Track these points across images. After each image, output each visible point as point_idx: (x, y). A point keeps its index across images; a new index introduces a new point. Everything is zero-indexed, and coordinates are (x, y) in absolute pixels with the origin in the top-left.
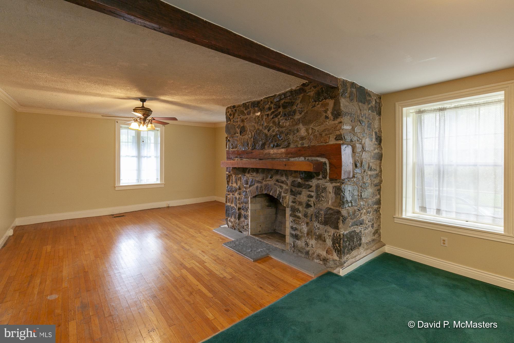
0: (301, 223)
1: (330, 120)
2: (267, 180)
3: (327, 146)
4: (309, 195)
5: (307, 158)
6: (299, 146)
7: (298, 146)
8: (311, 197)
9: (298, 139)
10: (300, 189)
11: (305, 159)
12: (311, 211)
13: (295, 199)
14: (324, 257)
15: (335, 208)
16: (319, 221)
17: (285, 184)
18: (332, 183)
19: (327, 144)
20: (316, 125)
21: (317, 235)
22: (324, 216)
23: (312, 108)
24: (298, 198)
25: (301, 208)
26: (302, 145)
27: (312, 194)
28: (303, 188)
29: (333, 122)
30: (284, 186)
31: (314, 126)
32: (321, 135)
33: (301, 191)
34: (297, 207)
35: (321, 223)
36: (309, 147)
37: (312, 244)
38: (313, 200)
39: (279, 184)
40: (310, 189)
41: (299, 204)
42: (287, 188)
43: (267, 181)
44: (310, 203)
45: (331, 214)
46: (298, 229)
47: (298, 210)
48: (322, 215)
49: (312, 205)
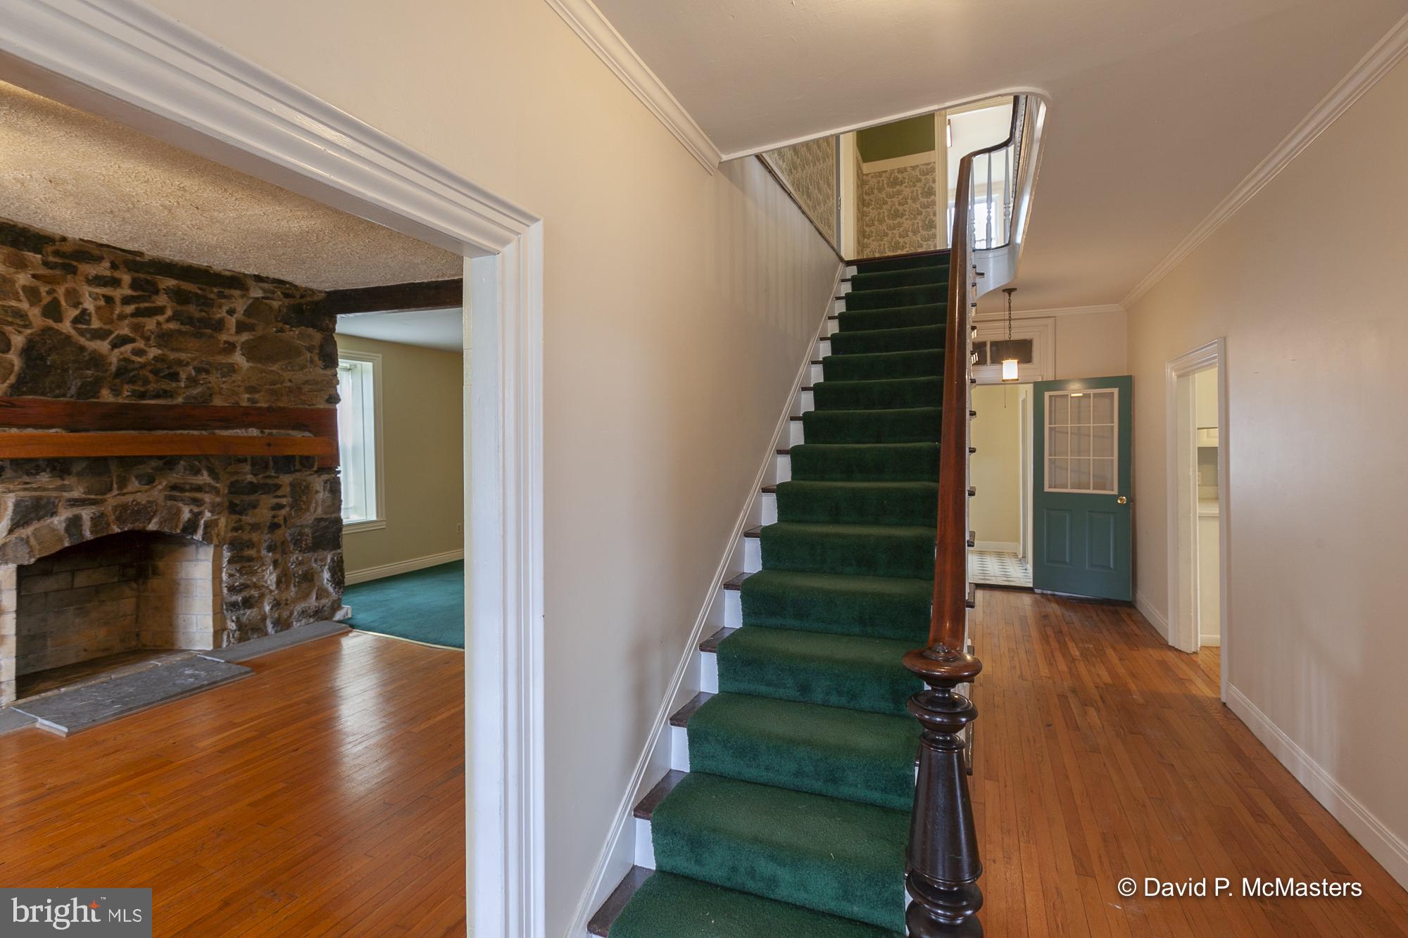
0: (258, 568)
1: (316, 366)
2: (125, 491)
3: (312, 410)
4: (277, 504)
5: (267, 431)
6: (245, 404)
7: (241, 405)
8: (279, 507)
9: (242, 389)
10: (253, 497)
11: (262, 432)
12: (281, 534)
13: (240, 520)
14: (316, 607)
15: (329, 516)
16: (301, 547)
17: (206, 492)
18: (319, 476)
19: (312, 407)
20: (287, 368)
21: (299, 575)
22: (312, 535)
23: (276, 332)
24: (248, 519)
25: (255, 537)
26: (252, 403)
27: (284, 501)
28: (262, 494)
29: (322, 372)
30: (207, 498)
31: (282, 369)
32: (299, 389)
33: (258, 501)
34: (246, 537)
35: (306, 549)
36: (269, 409)
37: (287, 600)
38: (283, 512)
39: (182, 495)
40: (279, 493)
41: (251, 529)
42: (218, 500)
43: (124, 494)
44: (276, 520)
45: (327, 527)
46: (248, 584)
47: (251, 545)
48: (308, 535)
49: (282, 522)
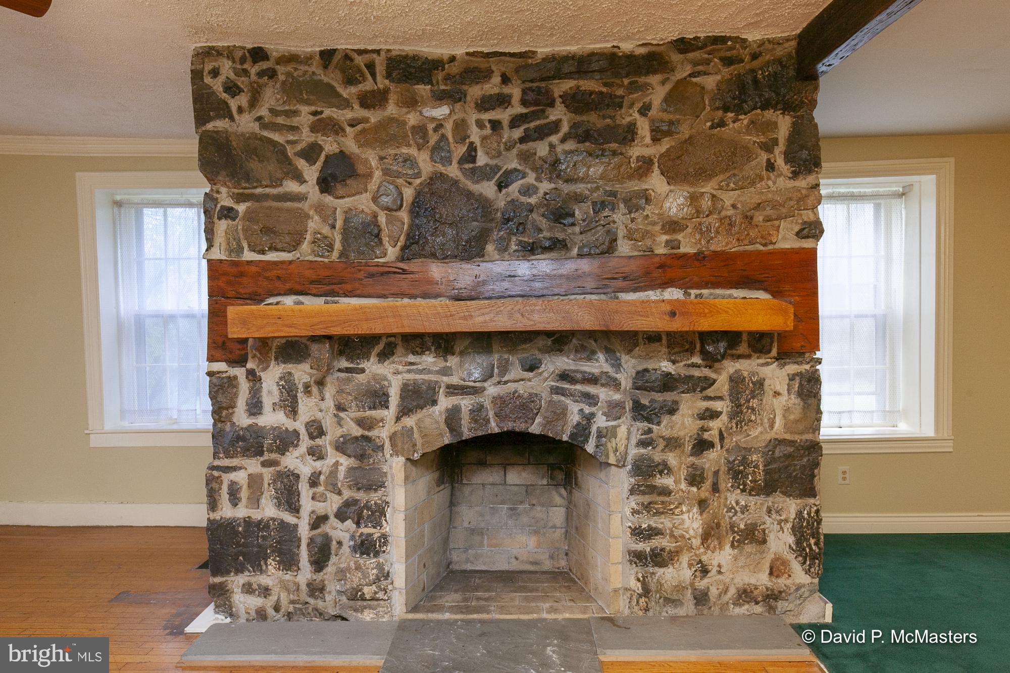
0: (676, 508)
1: (779, 176)
2: (506, 378)
3: (770, 253)
4: (707, 409)
5: (693, 292)
6: (661, 250)
7: (657, 252)
8: (713, 415)
9: (658, 228)
10: (669, 396)
11: (687, 294)
12: (713, 459)
13: (650, 431)
14: (767, 589)
15: (797, 438)
16: (745, 485)
17: (603, 385)
18: (782, 366)
19: (770, 247)
20: (728, 185)
21: (741, 531)
22: (765, 466)
23: (712, 127)
24: (664, 428)
25: (672, 459)
26: (672, 248)
27: (718, 405)
28: (683, 392)
29: (791, 184)
30: (604, 394)
31: (721, 188)
32: (748, 218)
33: (676, 402)
34: (658, 457)
35: (752, 489)
36: (699, 257)
37: (719, 566)
38: (715, 425)
39: (573, 387)
40: (710, 392)
41: (666, 446)
42: (617, 397)
43: (506, 383)
44: (706, 436)
45: (788, 456)
46: (660, 530)
47: (664, 468)
48: (756, 466)
49: (716, 440)
